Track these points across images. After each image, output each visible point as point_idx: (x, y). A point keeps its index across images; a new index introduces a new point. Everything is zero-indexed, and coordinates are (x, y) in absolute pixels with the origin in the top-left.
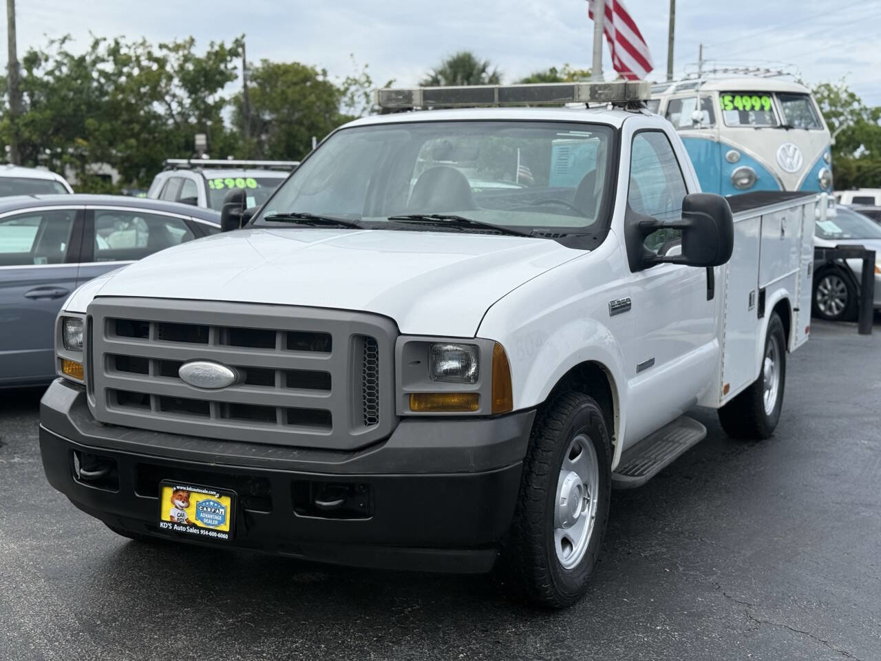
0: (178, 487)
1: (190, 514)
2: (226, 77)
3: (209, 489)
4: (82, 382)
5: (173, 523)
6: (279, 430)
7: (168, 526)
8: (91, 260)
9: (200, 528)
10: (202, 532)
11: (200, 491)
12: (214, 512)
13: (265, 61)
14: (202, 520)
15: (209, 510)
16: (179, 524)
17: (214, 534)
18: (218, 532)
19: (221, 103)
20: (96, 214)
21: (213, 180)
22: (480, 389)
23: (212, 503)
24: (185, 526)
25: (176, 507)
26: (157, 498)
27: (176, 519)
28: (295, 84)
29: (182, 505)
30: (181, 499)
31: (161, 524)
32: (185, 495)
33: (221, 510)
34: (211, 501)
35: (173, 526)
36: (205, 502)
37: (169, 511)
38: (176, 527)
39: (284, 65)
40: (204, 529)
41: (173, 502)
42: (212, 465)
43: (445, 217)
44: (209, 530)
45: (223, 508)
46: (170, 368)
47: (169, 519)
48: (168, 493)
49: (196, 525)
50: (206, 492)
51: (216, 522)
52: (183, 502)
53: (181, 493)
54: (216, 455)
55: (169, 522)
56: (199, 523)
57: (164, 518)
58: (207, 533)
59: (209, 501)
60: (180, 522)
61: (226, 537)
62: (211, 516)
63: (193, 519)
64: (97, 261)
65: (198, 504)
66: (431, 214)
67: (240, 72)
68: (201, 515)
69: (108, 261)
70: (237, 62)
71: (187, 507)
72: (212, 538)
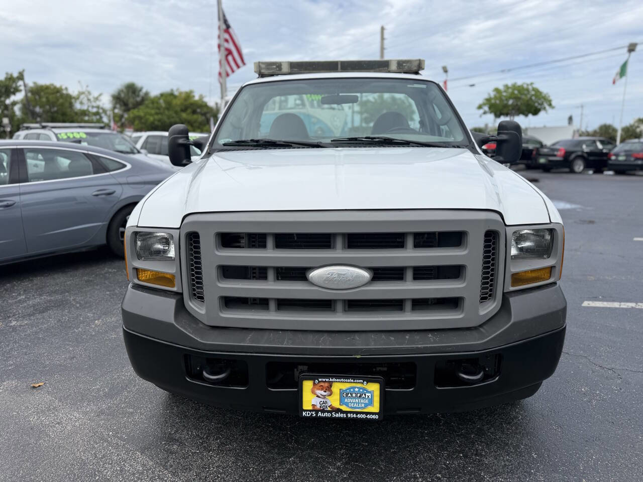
0: (320, 380)
1: (334, 401)
2: (17, 90)
3: (354, 378)
4: (175, 289)
5: (317, 411)
6: (409, 318)
7: (312, 414)
8: (28, 182)
9: (347, 412)
10: (349, 415)
11: (345, 380)
12: (360, 397)
13: (35, 83)
14: (347, 405)
15: (354, 395)
16: (323, 411)
17: (364, 416)
18: (367, 413)
19: (14, 103)
20: (25, 151)
21: (60, 134)
22: (556, 263)
23: (357, 390)
24: (328, 412)
25: (318, 396)
26: (296, 390)
27: (318, 407)
28: (53, 94)
29: (324, 394)
30: (322, 389)
31: (304, 414)
32: (326, 385)
33: (367, 394)
34: (355, 388)
35: (317, 413)
36: (349, 389)
37: (311, 401)
38: (320, 414)
39: (46, 85)
40: (350, 412)
41: (313, 392)
42: (358, 357)
43: (375, 138)
44: (357, 413)
45: (370, 392)
46: (299, 274)
47: (311, 408)
48: (308, 385)
49: (341, 410)
50: (352, 381)
51: (363, 405)
52: (325, 392)
53: (322, 384)
54: (362, 349)
55: (313, 411)
56: (344, 408)
57: (305, 407)
58: (355, 416)
59: (354, 388)
60: (324, 409)
61: (376, 417)
62: (357, 401)
63: (336, 405)
64: (31, 182)
65: (342, 392)
66: (365, 136)
67: (22, 88)
68: (346, 400)
69: (38, 181)
70: (20, 83)
71: (330, 395)
72: (361, 419)
